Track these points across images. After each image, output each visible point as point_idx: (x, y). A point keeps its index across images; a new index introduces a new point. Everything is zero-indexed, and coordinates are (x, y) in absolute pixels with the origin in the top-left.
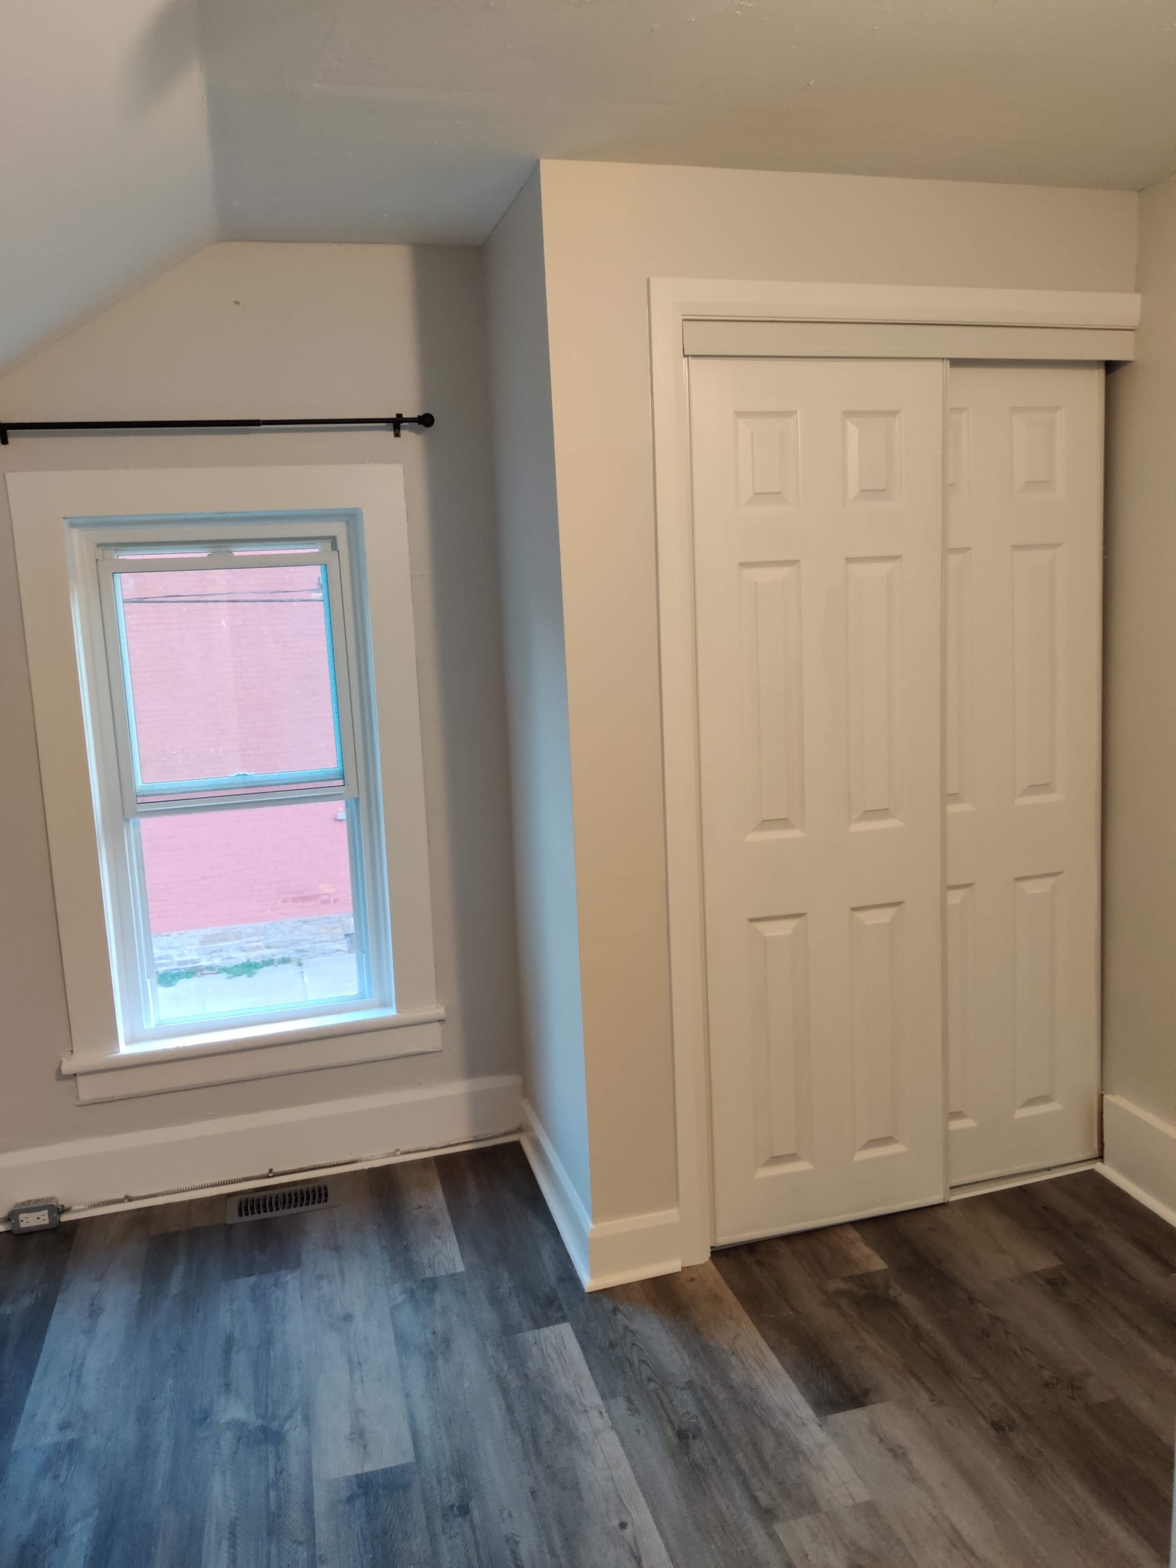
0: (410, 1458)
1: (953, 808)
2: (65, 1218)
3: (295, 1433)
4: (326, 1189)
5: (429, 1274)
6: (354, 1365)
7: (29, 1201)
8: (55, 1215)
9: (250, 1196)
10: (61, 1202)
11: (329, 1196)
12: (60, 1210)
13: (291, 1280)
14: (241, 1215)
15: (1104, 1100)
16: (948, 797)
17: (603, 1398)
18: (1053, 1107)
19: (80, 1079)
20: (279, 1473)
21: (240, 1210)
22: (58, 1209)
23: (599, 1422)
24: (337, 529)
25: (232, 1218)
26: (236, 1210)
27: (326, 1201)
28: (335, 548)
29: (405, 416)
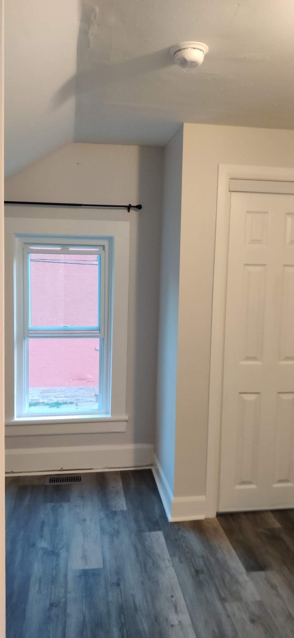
0: (101, 566)
3: (63, 554)
4: (80, 477)
5: (114, 509)
6: (85, 535)
9: (54, 477)
11: (82, 479)
13: (66, 506)
14: (50, 482)
17: (171, 556)
20: (57, 565)
21: (50, 481)
23: (168, 564)
24: (105, 243)
25: (47, 483)
26: (49, 481)
27: (80, 481)
28: (104, 249)
29: (132, 205)
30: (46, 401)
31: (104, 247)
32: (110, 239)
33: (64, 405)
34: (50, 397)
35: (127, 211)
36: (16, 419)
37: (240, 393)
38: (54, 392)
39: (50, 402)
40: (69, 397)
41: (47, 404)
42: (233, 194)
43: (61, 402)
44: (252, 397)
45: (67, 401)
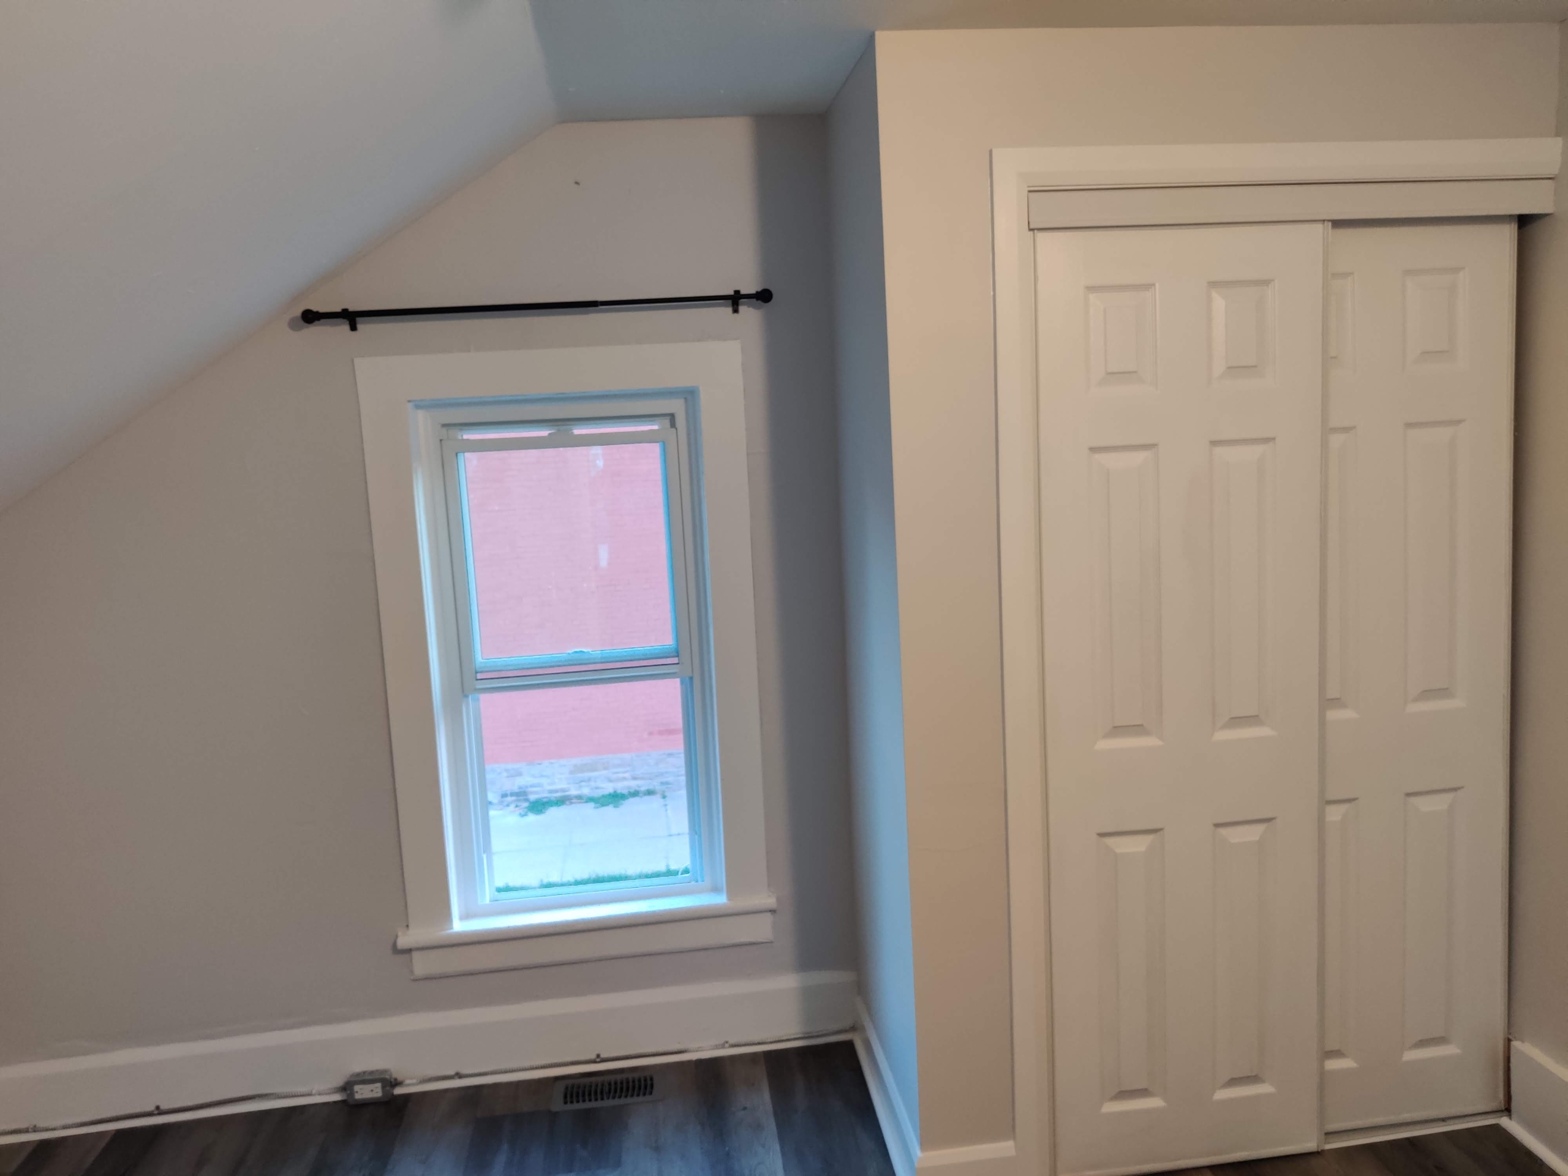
1: (1332, 715)
2: (398, 1091)
4: (652, 1079)
7: (364, 1073)
8: (388, 1088)
9: (577, 1081)
10: (394, 1076)
11: (655, 1087)
12: (393, 1083)
14: (566, 1103)
15: (1512, 1048)
16: (1327, 703)
18: (1449, 1050)
19: (415, 955)
21: (565, 1097)
22: (391, 1082)
24: (676, 406)
25: (558, 1105)
26: (561, 1096)
27: (651, 1093)
28: (673, 425)
29: (743, 292)
30: (586, 791)
31: (672, 417)
32: (690, 395)
33: (632, 800)
34: (595, 782)
35: (730, 310)
36: (459, 926)
37: (1102, 835)
38: (605, 769)
39: (598, 794)
40: (642, 779)
41: (591, 799)
42: (1040, 236)
43: (625, 792)
44: (1136, 846)
45: (637, 789)
